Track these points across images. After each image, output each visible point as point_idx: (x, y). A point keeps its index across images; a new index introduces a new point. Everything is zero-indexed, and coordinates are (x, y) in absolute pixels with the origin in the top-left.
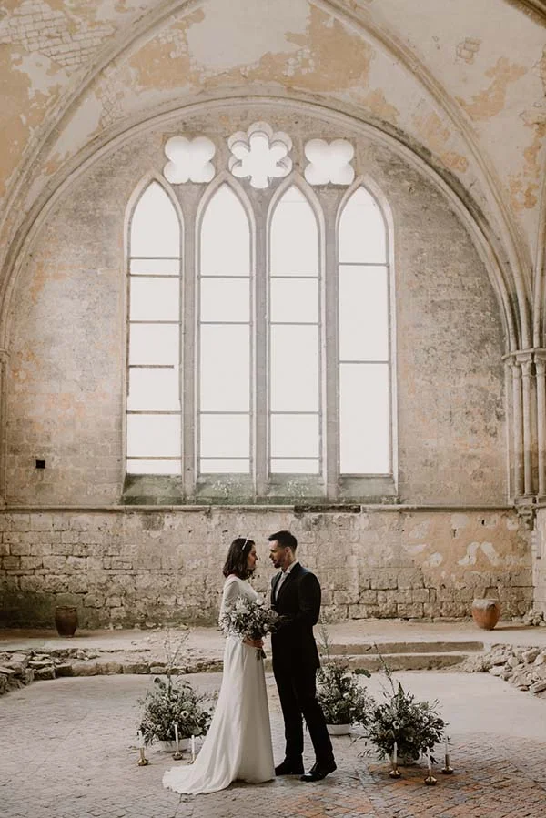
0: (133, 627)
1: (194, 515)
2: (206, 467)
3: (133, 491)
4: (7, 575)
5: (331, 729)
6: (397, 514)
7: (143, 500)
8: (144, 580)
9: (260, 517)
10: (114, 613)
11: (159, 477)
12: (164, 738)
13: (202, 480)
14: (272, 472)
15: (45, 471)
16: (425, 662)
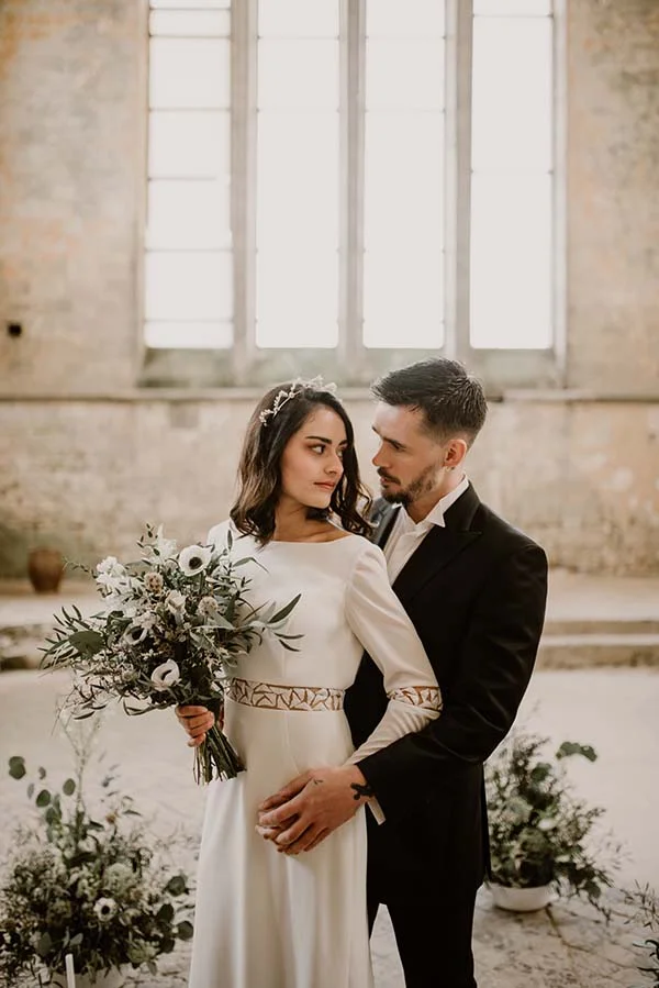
3: (157, 371)
7: (171, 384)
13: (260, 357)
14: (366, 346)
15: (21, 341)
16: (628, 655)
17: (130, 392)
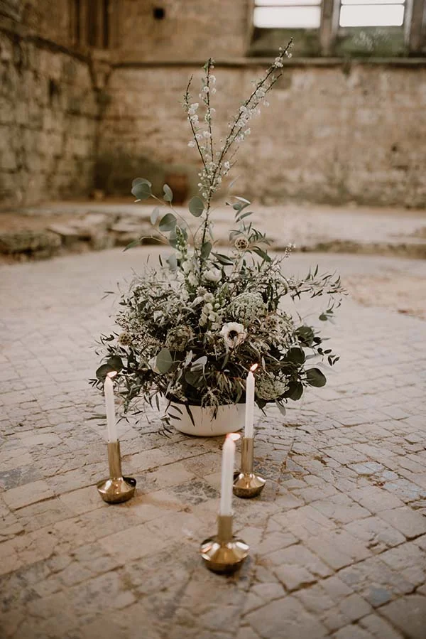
1: (329, 70)
3: (261, 45)
13: (342, 34)
15: (164, 22)
17: (242, 60)
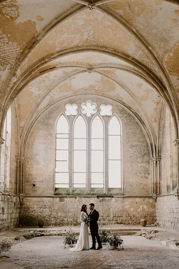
0: (57, 226)
1: (72, 198)
2: (75, 186)
3: (57, 192)
4: (26, 213)
5: (102, 243)
6: (122, 198)
7: (59, 194)
8: (59, 214)
9: (88, 198)
10: (52, 222)
11: (63, 188)
12: (69, 244)
13: (74, 189)
14: (92, 187)
15: (35, 187)
16: (127, 233)
17: (53, 196)
